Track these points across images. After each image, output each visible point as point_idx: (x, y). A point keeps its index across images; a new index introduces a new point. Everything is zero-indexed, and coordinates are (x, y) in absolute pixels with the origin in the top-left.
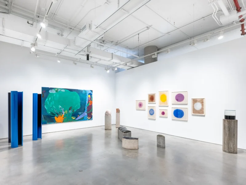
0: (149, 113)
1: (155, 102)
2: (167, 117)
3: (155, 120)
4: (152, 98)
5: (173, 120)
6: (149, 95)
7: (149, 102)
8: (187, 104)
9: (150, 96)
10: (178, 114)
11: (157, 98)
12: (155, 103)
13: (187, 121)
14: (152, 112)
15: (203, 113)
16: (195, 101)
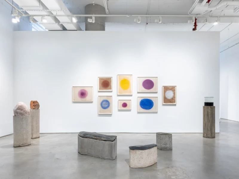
0: (100, 106)
1: (111, 89)
2: (131, 110)
3: (111, 116)
4: (106, 84)
5: (139, 113)
6: (101, 79)
7: (100, 89)
8: (156, 93)
9: (102, 81)
10: (147, 104)
11: (115, 84)
12: (111, 92)
13: (156, 113)
14: (105, 104)
15: (175, 102)
16: (166, 89)
